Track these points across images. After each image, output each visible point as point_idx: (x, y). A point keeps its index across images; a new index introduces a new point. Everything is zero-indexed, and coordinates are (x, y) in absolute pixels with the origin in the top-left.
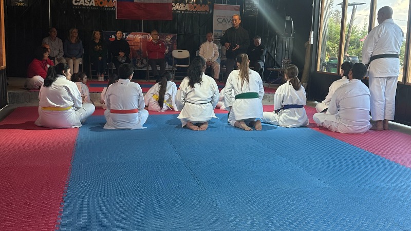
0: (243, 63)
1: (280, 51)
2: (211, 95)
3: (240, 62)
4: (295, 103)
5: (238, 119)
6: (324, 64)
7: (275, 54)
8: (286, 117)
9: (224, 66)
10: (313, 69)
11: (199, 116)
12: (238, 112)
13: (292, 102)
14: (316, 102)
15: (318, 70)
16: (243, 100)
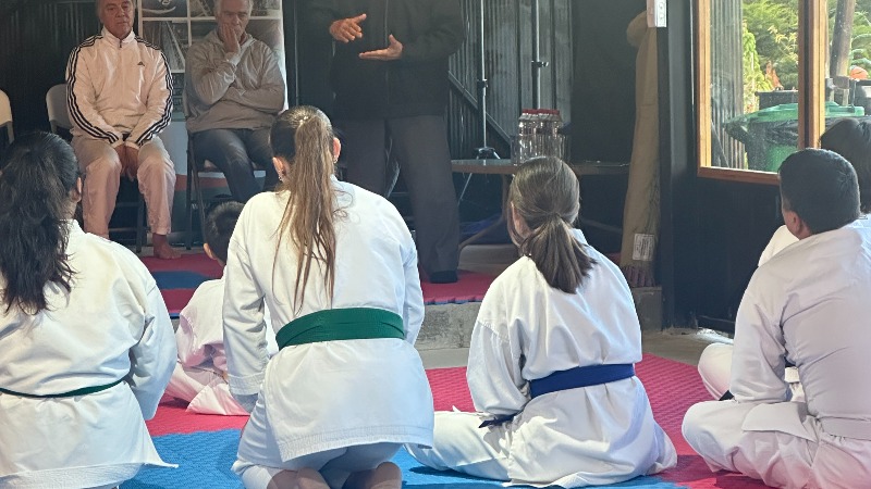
0: (299, 159)
1: (508, 64)
2: (123, 338)
3: (288, 153)
4: (587, 357)
5: (291, 453)
6: (734, 130)
7: (480, 85)
8: (546, 438)
9: (207, 164)
10: (677, 161)
11: (67, 462)
12: (291, 416)
13: (574, 356)
14: (707, 334)
15: (705, 161)
16: (311, 349)
